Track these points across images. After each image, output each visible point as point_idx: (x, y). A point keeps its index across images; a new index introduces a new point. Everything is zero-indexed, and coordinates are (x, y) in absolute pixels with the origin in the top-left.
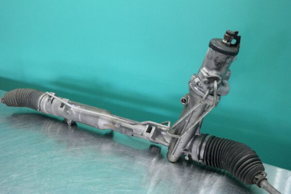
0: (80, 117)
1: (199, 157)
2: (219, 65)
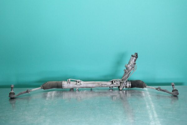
1: (129, 86)
2: (135, 60)
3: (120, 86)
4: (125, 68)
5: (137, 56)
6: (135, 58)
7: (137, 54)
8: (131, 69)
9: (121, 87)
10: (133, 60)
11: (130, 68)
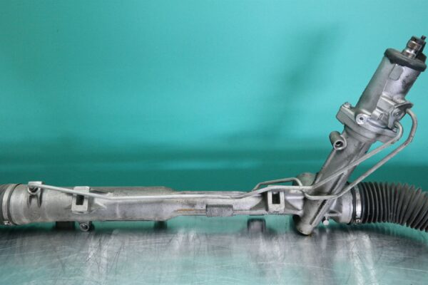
0: (118, 211)
1: (354, 214)
2: (407, 86)
3: (305, 215)
4: (341, 128)
5: (420, 56)
6: (406, 71)
7: (423, 45)
8: (378, 135)
9: (308, 220)
10: (398, 85)
11: (373, 129)
